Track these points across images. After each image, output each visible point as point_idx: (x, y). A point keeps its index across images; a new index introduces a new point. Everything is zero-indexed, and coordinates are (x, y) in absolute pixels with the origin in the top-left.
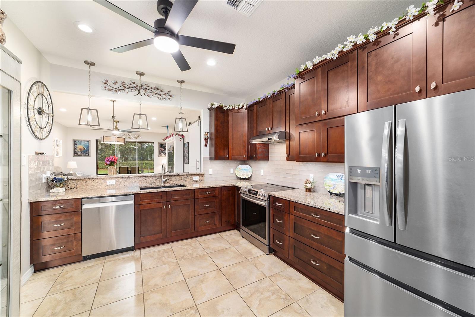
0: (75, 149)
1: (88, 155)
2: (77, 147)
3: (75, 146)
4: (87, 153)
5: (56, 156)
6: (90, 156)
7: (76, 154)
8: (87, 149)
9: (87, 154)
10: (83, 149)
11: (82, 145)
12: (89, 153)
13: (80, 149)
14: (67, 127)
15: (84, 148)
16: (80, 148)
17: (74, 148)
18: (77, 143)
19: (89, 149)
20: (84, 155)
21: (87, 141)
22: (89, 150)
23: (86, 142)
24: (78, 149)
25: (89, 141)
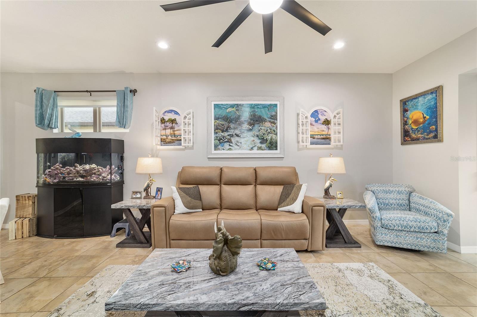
0: (405, 123)
1: (436, 137)
2: (408, 118)
3: (404, 116)
4: (431, 132)
5: (312, 143)
6: (441, 141)
7: (407, 136)
8: (431, 117)
9: (432, 135)
10: (421, 120)
11: (420, 107)
12: (436, 130)
13: (416, 122)
14: (391, 75)
15: (424, 118)
16: (415, 117)
17: (403, 121)
18: (410, 104)
19: (436, 118)
20: (424, 138)
21: (432, 93)
22: (436, 121)
23: (430, 97)
24: (410, 122)
25: (437, 91)
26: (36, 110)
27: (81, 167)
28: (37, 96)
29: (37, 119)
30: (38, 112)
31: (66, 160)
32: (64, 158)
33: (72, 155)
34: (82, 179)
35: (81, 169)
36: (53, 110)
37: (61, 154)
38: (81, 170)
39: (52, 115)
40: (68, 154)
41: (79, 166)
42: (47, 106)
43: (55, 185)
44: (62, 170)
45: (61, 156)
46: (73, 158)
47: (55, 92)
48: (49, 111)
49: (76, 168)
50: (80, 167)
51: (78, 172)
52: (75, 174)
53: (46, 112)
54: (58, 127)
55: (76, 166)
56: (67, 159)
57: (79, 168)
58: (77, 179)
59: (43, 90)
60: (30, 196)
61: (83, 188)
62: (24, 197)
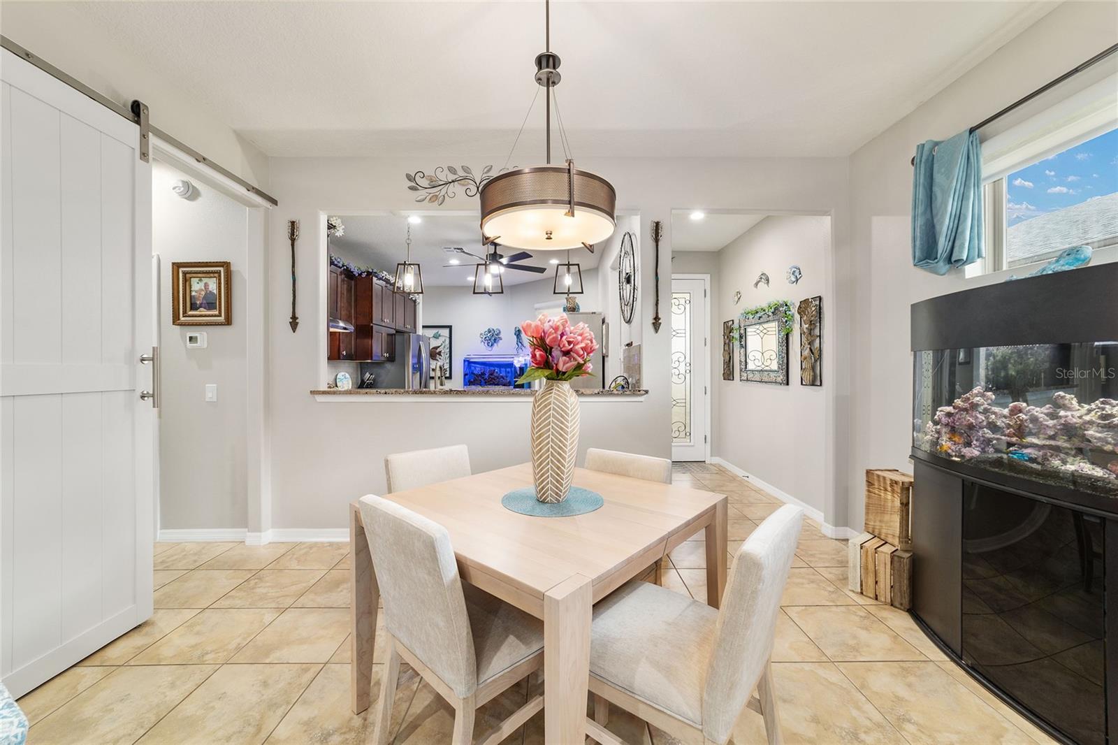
26: (914, 218)
27: (1089, 411)
28: (918, 171)
29: (918, 243)
30: (920, 222)
31: (1012, 372)
32: (1005, 368)
33: (1039, 354)
34: (1098, 472)
35: (1087, 418)
36: (963, 198)
37: (993, 349)
38: (1091, 423)
39: (959, 218)
40: (1021, 347)
41: (1075, 402)
42: (945, 193)
43: (968, 466)
44: (994, 413)
45: (991, 358)
46: (1047, 365)
47: (972, 131)
48: (951, 206)
49: (1062, 413)
50: (1083, 411)
51: (1070, 431)
52: (1052, 438)
53: (943, 216)
54: (979, 256)
55: (1061, 402)
56: (1018, 372)
57: (1077, 414)
58: (1064, 462)
59: (937, 144)
60: (896, 483)
61: (1103, 519)
62: (881, 479)
